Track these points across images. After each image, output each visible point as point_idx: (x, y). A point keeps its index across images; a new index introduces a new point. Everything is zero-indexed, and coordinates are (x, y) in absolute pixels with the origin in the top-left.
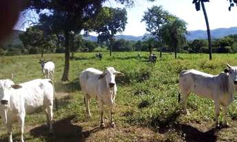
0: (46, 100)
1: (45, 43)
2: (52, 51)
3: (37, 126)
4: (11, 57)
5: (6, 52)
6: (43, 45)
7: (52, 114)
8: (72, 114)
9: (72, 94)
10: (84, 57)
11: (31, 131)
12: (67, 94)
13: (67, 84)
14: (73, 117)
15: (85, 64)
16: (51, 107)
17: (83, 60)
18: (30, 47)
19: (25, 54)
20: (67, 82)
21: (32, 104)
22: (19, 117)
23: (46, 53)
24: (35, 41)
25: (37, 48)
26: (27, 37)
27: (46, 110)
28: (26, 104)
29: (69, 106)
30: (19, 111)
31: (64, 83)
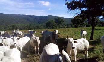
0: (86, 48)
1: (81, 23)
2: (84, 26)
3: (80, 59)
4: (68, 29)
5: (66, 27)
6: (81, 24)
7: (88, 55)
8: (96, 56)
9: (95, 46)
10: (100, 29)
11: (78, 60)
12: (93, 46)
13: (92, 41)
14: (97, 58)
15: (101, 32)
16: (88, 51)
17: (99, 30)
18: (75, 25)
19: (73, 27)
20: (92, 40)
21: (80, 49)
22: (74, 54)
23: (81, 27)
24: (77, 22)
25: (78, 25)
26: (74, 21)
27: (85, 52)
28: (77, 48)
29: (95, 52)
30: (74, 51)
31: (91, 41)
